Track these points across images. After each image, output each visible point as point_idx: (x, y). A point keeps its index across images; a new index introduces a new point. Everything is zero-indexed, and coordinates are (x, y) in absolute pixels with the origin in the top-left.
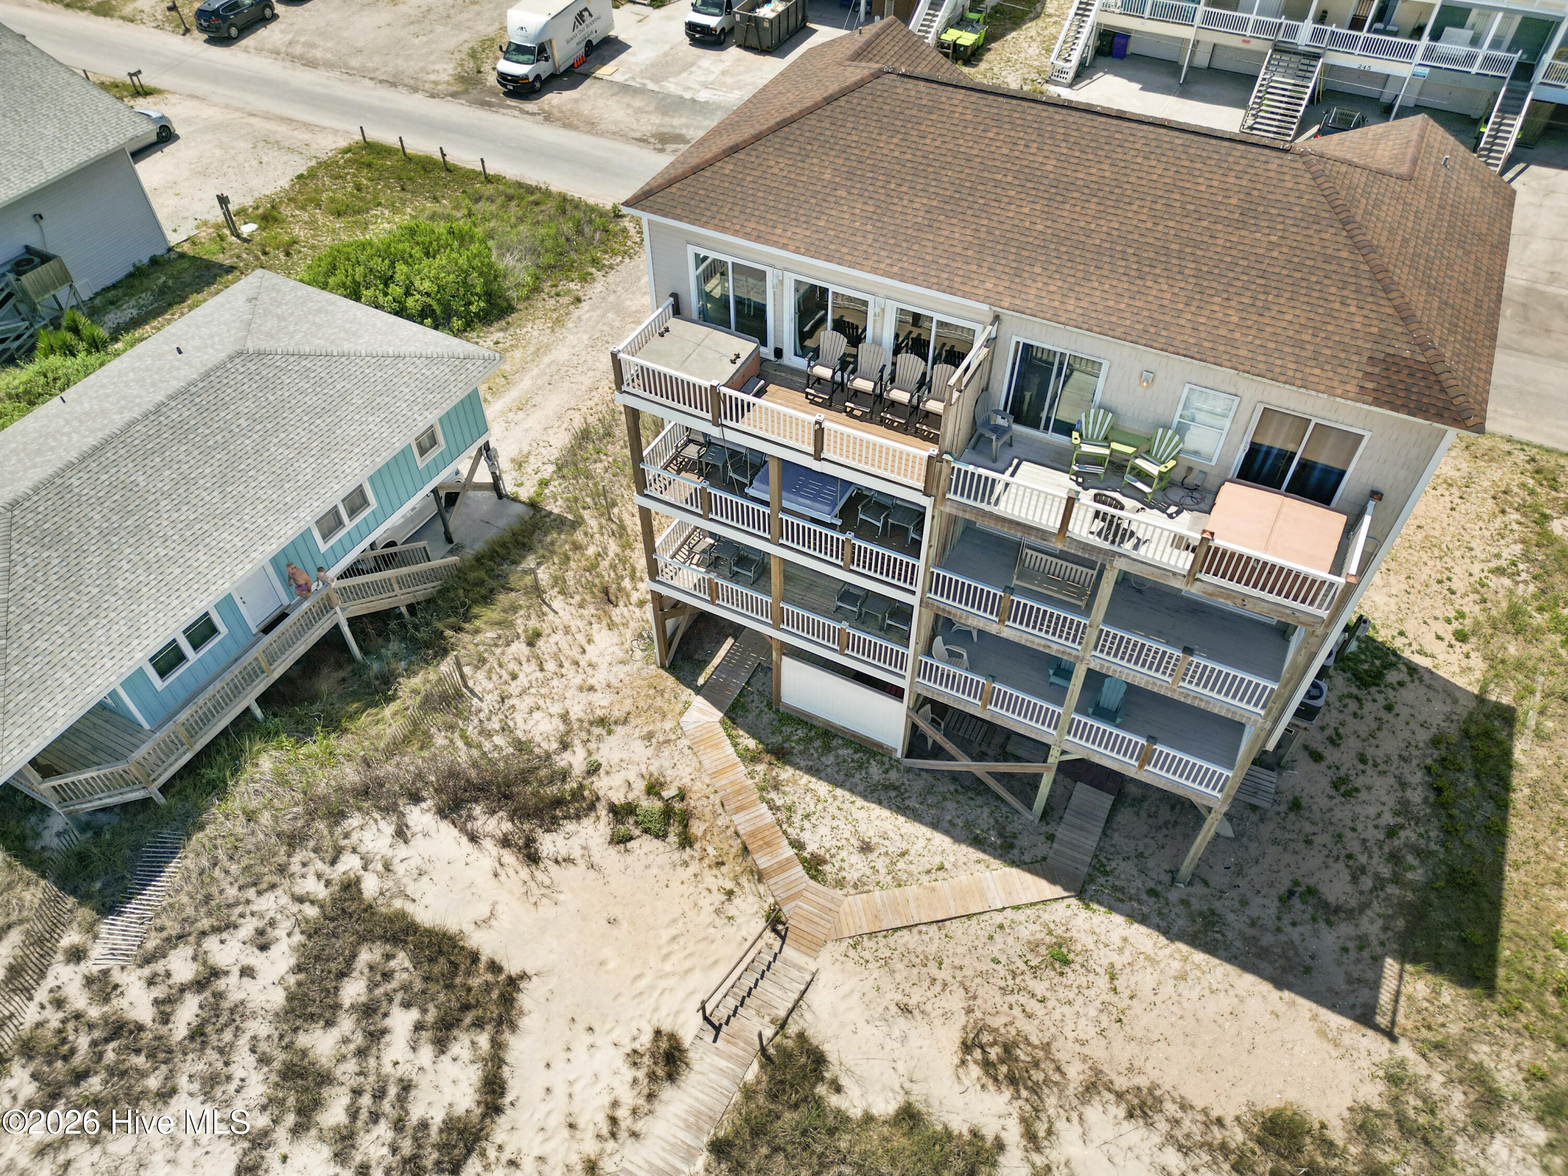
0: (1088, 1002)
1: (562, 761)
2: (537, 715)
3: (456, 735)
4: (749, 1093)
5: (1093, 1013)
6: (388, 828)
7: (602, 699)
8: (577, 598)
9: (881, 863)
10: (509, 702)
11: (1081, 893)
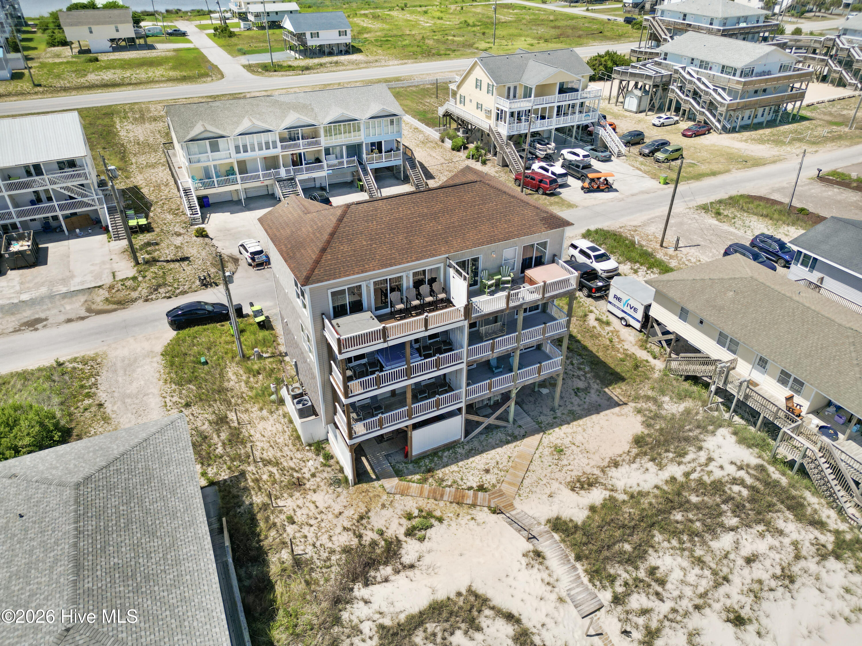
0: (577, 455)
1: (366, 540)
2: (334, 538)
4: (563, 541)
5: (581, 456)
6: (360, 605)
7: (349, 512)
8: (285, 495)
9: (496, 471)
10: (318, 544)
11: (543, 432)
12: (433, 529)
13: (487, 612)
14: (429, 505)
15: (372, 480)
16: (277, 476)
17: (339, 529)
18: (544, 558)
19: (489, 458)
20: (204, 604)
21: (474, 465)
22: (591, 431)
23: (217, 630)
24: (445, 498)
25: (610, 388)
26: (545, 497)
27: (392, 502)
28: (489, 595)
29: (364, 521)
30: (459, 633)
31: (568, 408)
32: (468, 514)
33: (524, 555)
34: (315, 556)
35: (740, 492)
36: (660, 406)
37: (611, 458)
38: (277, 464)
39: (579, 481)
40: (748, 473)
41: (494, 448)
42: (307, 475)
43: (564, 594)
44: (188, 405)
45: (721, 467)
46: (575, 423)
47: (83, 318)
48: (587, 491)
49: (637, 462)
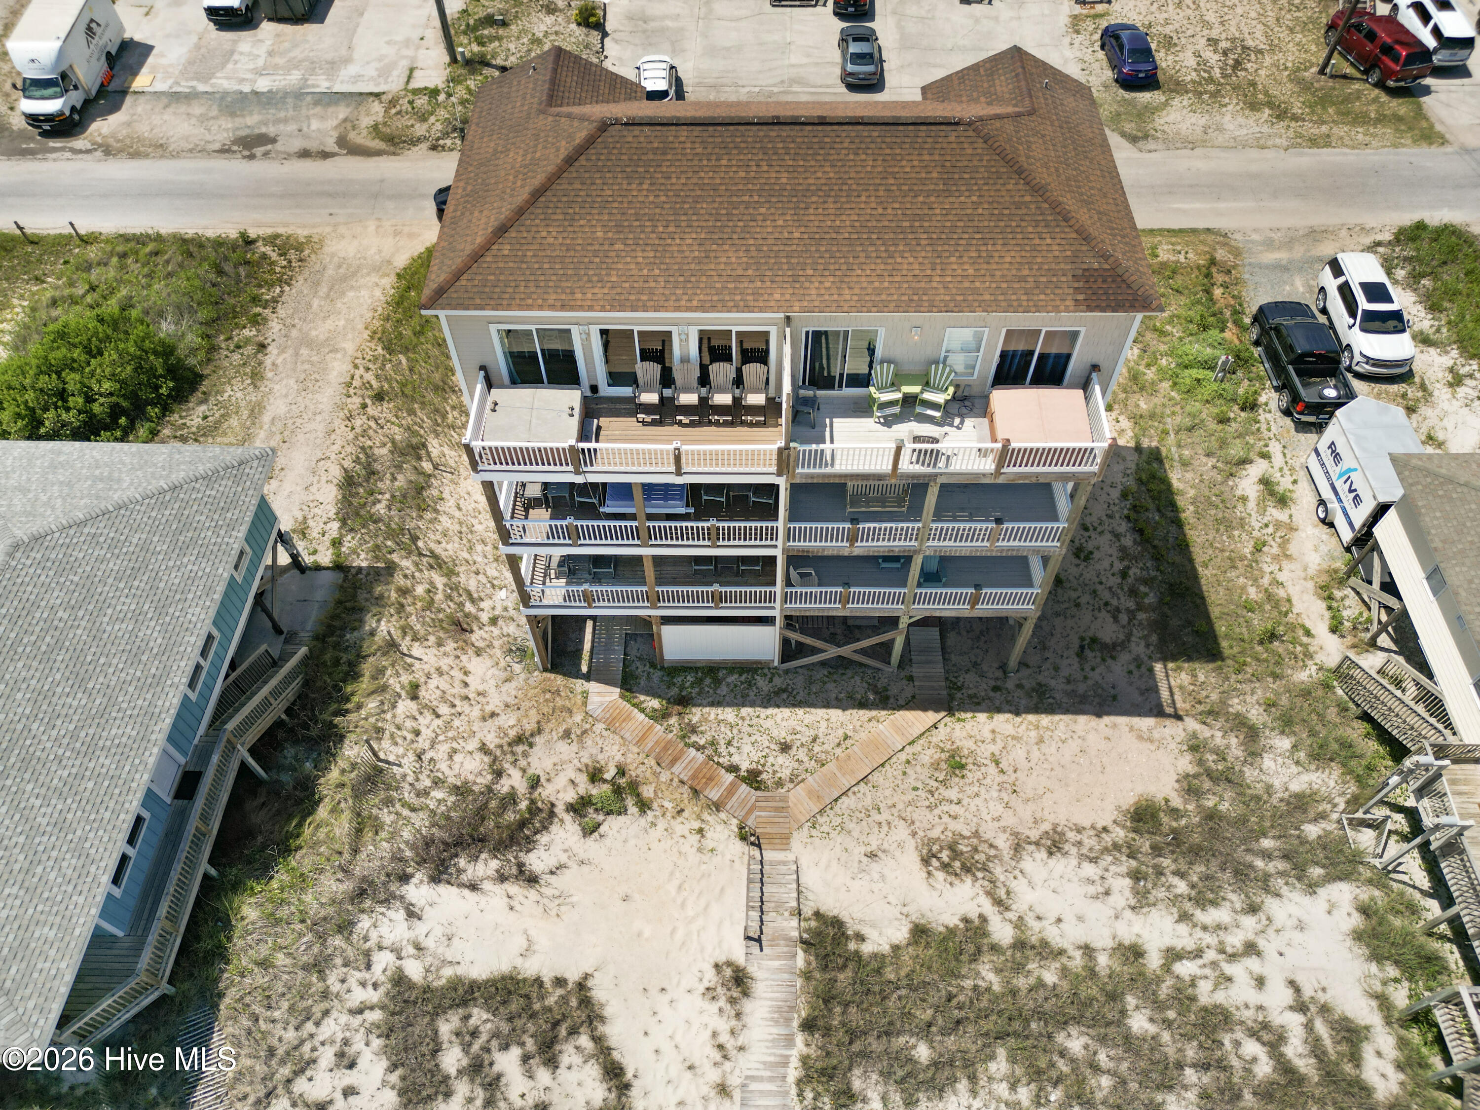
0: (989, 788)
1: (503, 786)
2: (458, 758)
3: (398, 806)
4: (807, 975)
5: (995, 794)
6: (398, 915)
7: (508, 720)
8: (432, 639)
9: (802, 755)
10: (426, 757)
11: (951, 712)
12: (621, 818)
13: (584, 1041)
14: (642, 768)
15: (578, 675)
16: (439, 597)
17: (473, 745)
18: (746, 994)
19: (806, 722)
20: (87, 845)
21: (769, 723)
22: (1053, 749)
23: (81, 900)
24: (677, 768)
25: (1171, 665)
26: (859, 851)
27: (585, 732)
28: (607, 1012)
29: (520, 749)
30: (515, 1052)
31: (1040, 678)
32: (699, 817)
33: (717, 966)
34: (410, 779)
35: (1255, 1060)
36: (1254, 754)
37: (1055, 826)
38: (450, 573)
39: (952, 847)
40: (1309, 1027)
41: (827, 705)
42: (484, 617)
43: (734, 1081)
44: (379, 397)
45: (1260, 982)
46: (1031, 718)
47: (325, 155)
48: (951, 878)
49: (1103, 863)
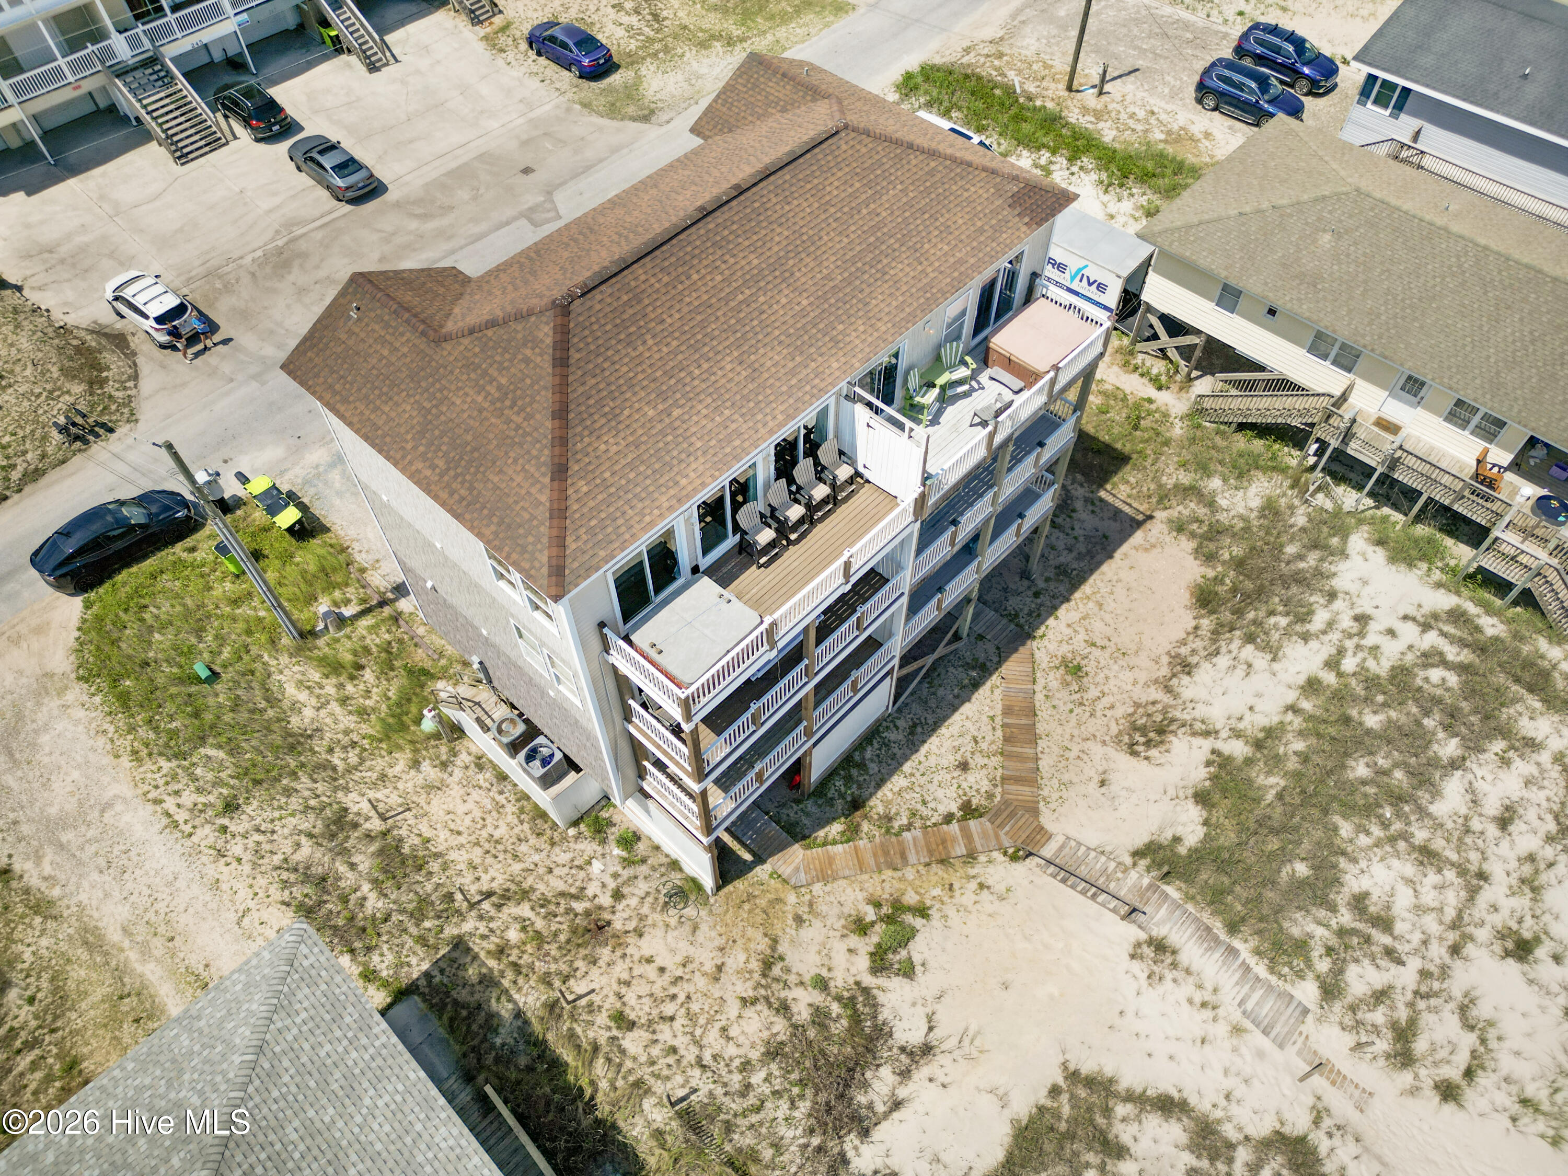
0: (1108, 667)
1: (802, 1013)
2: (734, 1032)
4: (1189, 898)
5: (1116, 667)
7: (736, 959)
8: (579, 964)
9: (980, 760)
10: (707, 1059)
11: (1030, 636)
12: (918, 937)
13: (1121, 1110)
14: (887, 885)
15: (749, 867)
16: (540, 924)
17: (733, 1009)
18: (1174, 952)
19: (956, 734)
21: (933, 761)
24: (912, 858)
25: (1108, 487)
26: (1092, 788)
27: (811, 904)
29: (776, 971)
31: (1053, 562)
32: (968, 878)
33: (1133, 957)
34: (719, 1091)
35: (1443, 679)
36: (1211, 504)
37: (1168, 653)
38: (525, 894)
39: (1135, 728)
40: (1443, 634)
41: (955, 709)
42: (605, 900)
43: (1237, 1016)
45: (1391, 633)
46: (1077, 595)
48: (1163, 748)
49: (1224, 650)
